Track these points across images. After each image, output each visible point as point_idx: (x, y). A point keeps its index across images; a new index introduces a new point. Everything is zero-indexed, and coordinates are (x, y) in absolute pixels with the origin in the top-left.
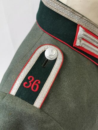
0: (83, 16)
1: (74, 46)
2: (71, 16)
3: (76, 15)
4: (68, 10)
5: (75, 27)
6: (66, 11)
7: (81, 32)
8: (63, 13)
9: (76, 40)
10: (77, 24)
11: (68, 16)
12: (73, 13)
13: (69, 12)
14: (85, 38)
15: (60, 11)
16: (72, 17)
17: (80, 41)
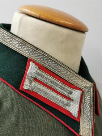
0: (37, 49)
1: (20, 89)
2: (20, 48)
3: (27, 46)
4: (17, 40)
5: (24, 61)
6: (14, 41)
7: (32, 69)
8: (10, 44)
9: (24, 81)
10: (28, 58)
11: (16, 47)
12: (23, 44)
13: (17, 43)
14: (39, 78)
15: (7, 42)
16: (22, 48)
17: (31, 83)
